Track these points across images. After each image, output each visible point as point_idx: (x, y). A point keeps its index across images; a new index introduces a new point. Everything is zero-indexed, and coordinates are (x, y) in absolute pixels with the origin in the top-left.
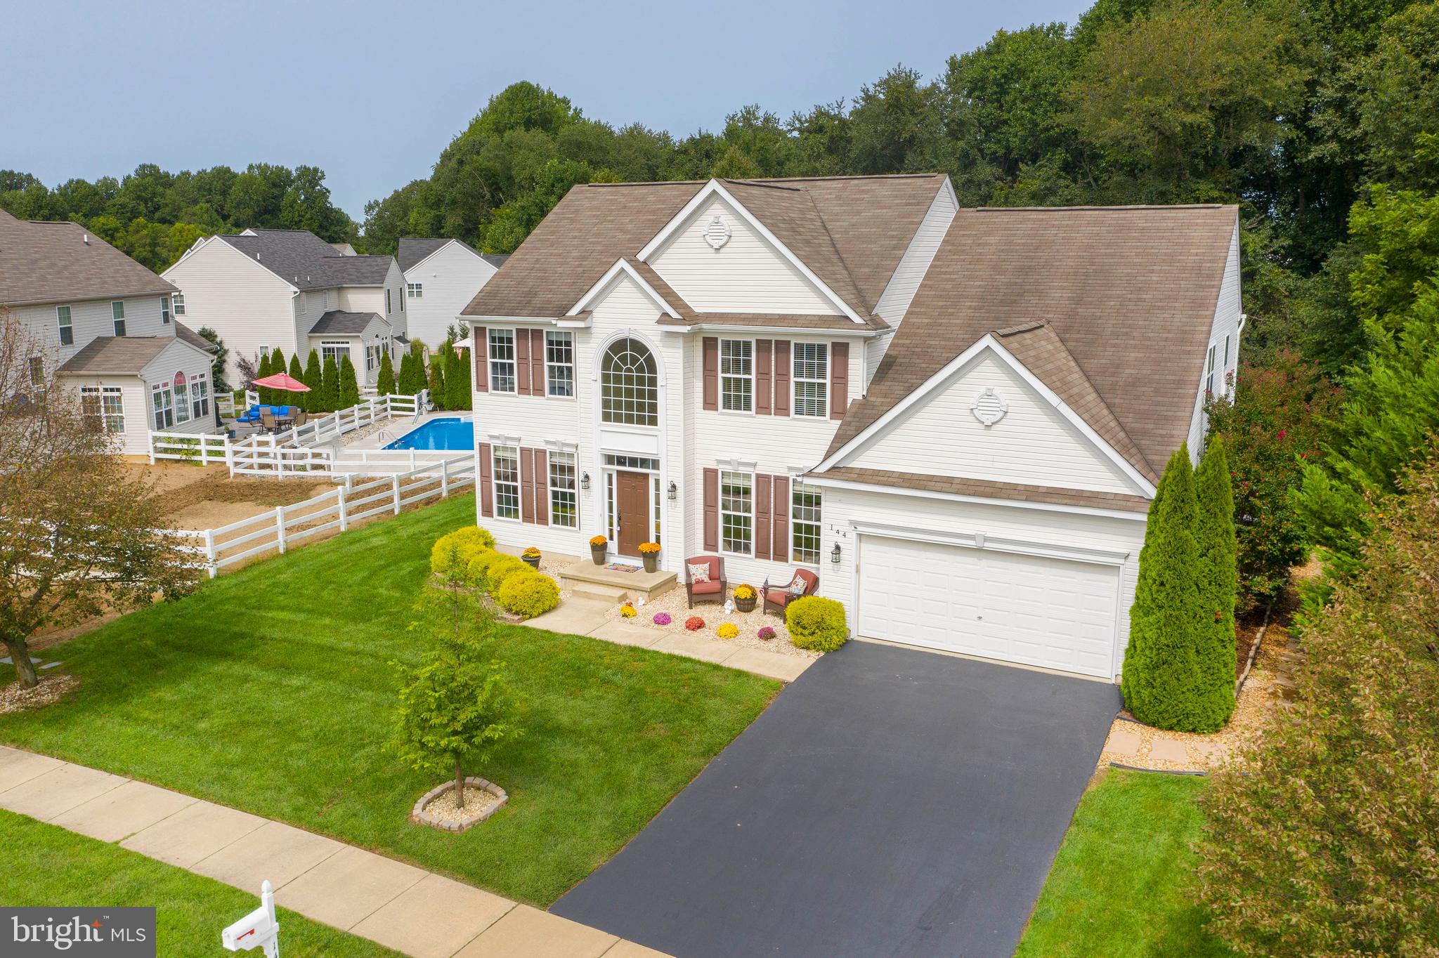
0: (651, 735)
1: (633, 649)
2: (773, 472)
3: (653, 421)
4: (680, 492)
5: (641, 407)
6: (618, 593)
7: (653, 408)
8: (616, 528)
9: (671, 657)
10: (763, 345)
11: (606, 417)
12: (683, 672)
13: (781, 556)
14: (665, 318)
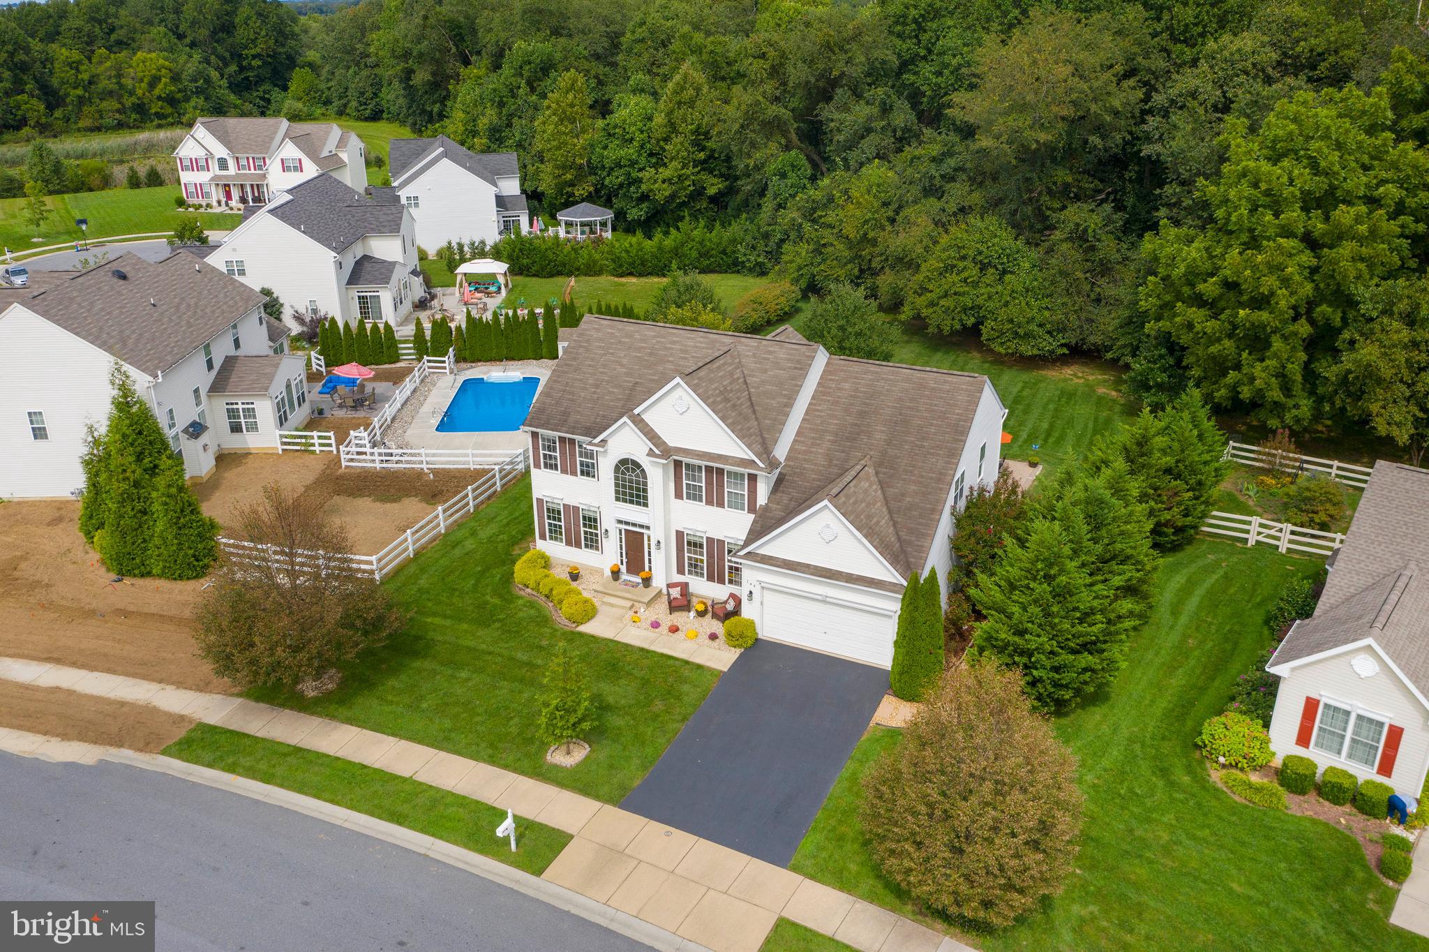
0: (655, 709)
1: (642, 650)
2: (716, 537)
3: (646, 505)
4: (662, 545)
5: (638, 496)
6: (629, 604)
7: (646, 498)
8: (625, 560)
9: (662, 655)
10: (709, 470)
11: (617, 499)
12: (669, 666)
13: (721, 581)
14: (651, 453)
